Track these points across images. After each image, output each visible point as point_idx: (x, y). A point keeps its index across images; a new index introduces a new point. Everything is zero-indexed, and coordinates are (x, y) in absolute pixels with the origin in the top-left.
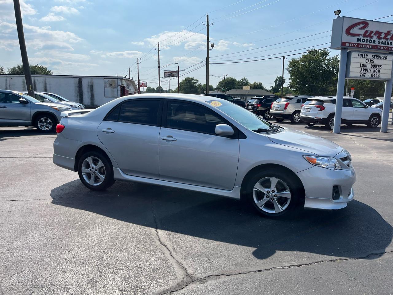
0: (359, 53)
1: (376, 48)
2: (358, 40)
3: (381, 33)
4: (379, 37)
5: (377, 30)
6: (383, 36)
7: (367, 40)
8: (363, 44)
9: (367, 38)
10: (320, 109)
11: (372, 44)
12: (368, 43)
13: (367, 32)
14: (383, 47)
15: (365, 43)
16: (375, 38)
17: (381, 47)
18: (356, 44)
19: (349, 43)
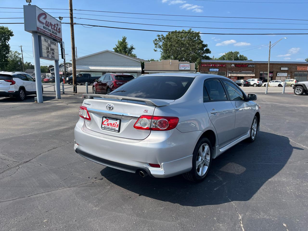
0: (45, 38)
1: (52, 36)
2: (44, 27)
3: (52, 25)
4: (52, 28)
5: (51, 22)
6: (53, 27)
7: (47, 28)
8: (46, 32)
9: (47, 27)
10: (11, 83)
11: (49, 32)
12: (48, 31)
13: (46, 21)
14: (54, 35)
15: (46, 30)
16: (50, 28)
17: (53, 35)
18: (43, 30)
19: (40, 29)
